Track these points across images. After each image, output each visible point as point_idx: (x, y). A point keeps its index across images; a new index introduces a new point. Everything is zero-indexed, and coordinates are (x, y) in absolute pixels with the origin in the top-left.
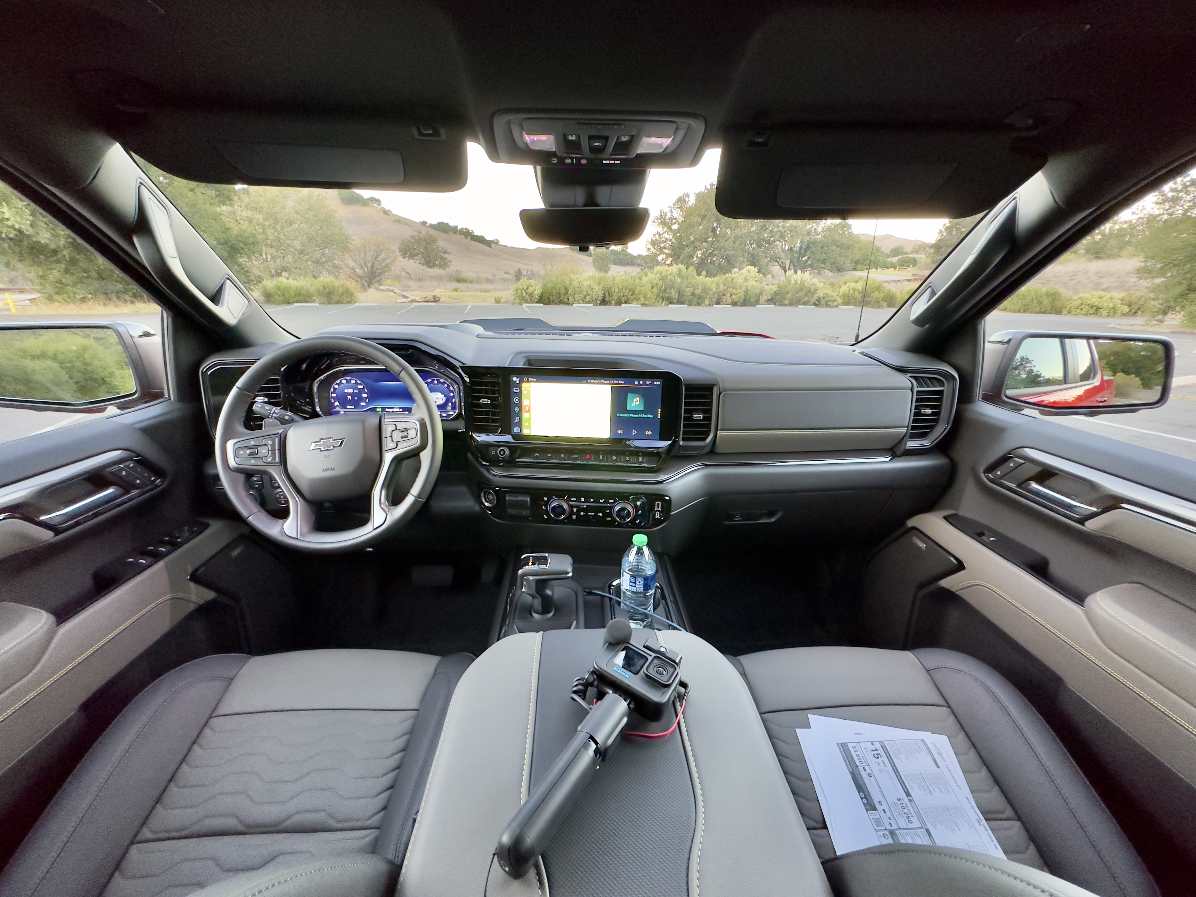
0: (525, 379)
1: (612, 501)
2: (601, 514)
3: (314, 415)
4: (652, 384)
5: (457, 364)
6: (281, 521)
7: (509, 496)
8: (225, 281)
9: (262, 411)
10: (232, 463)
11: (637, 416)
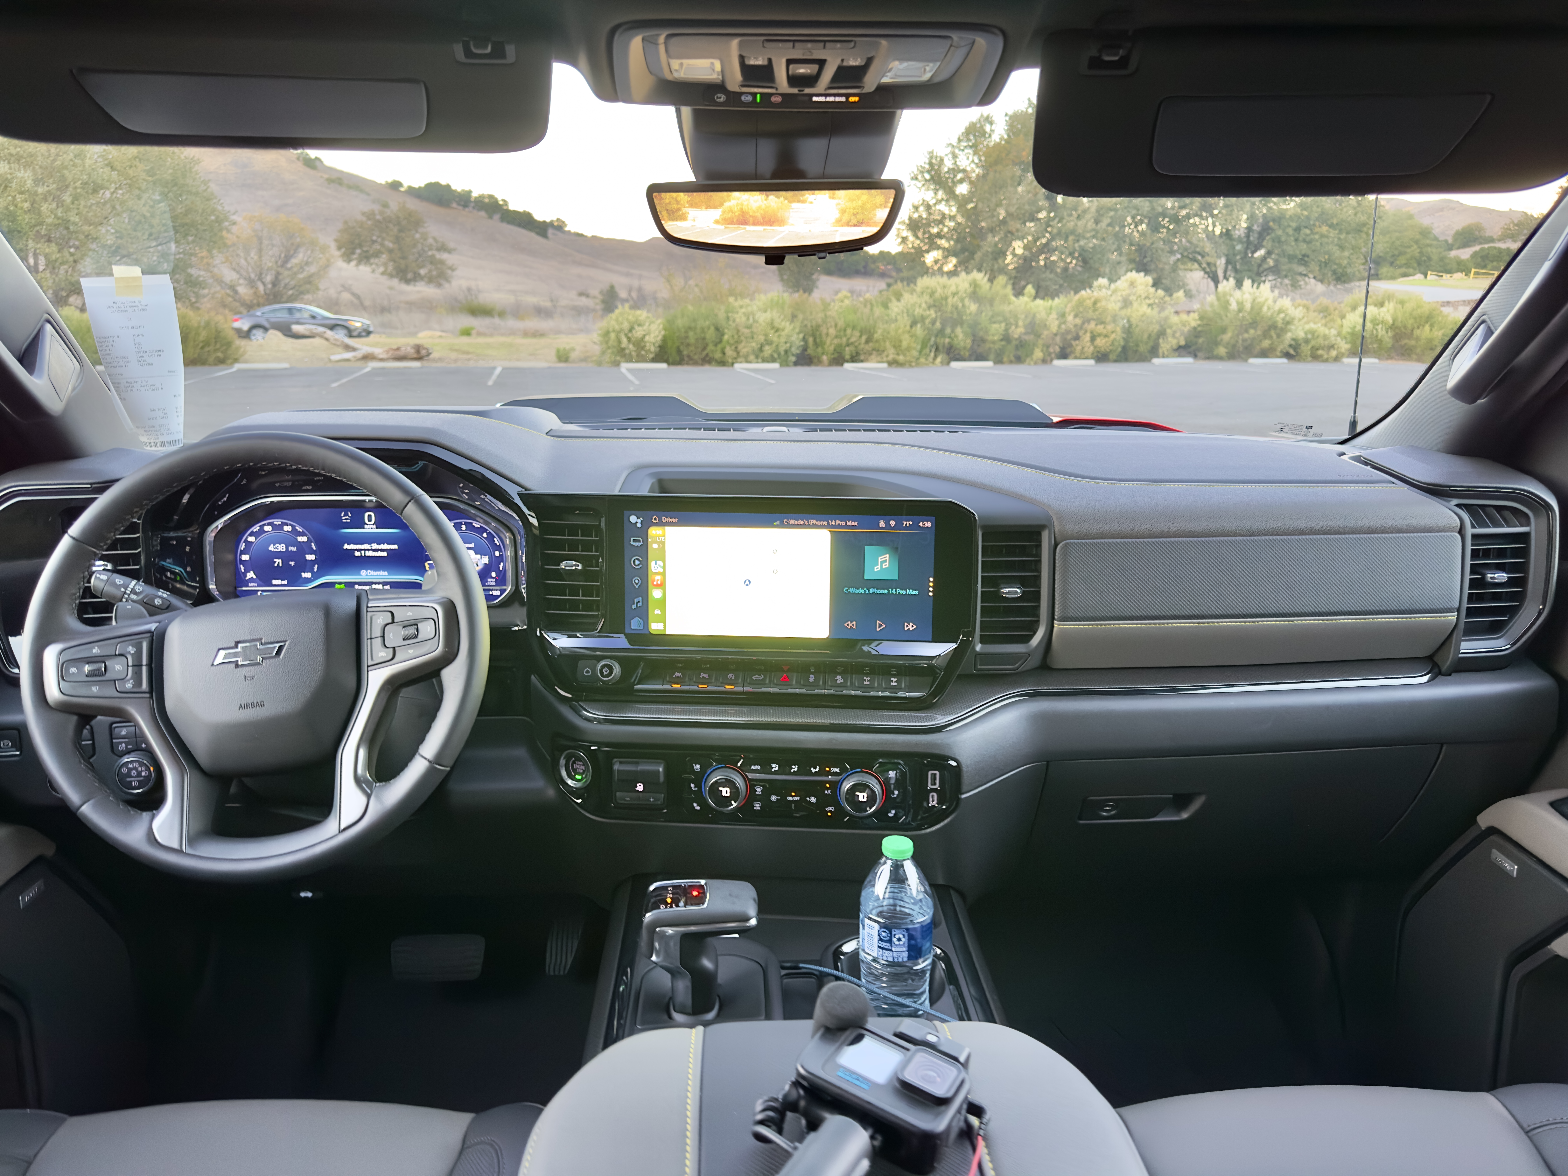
0: (655, 519)
1: (837, 770)
2: (813, 800)
3: (203, 598)
4: (915, 526)
5: (513, 491)
6: (146, 815)
7: (621, 763)
8: (42, 327)
9: (108, 589)
10: (53, 691)
11: (886, 592)
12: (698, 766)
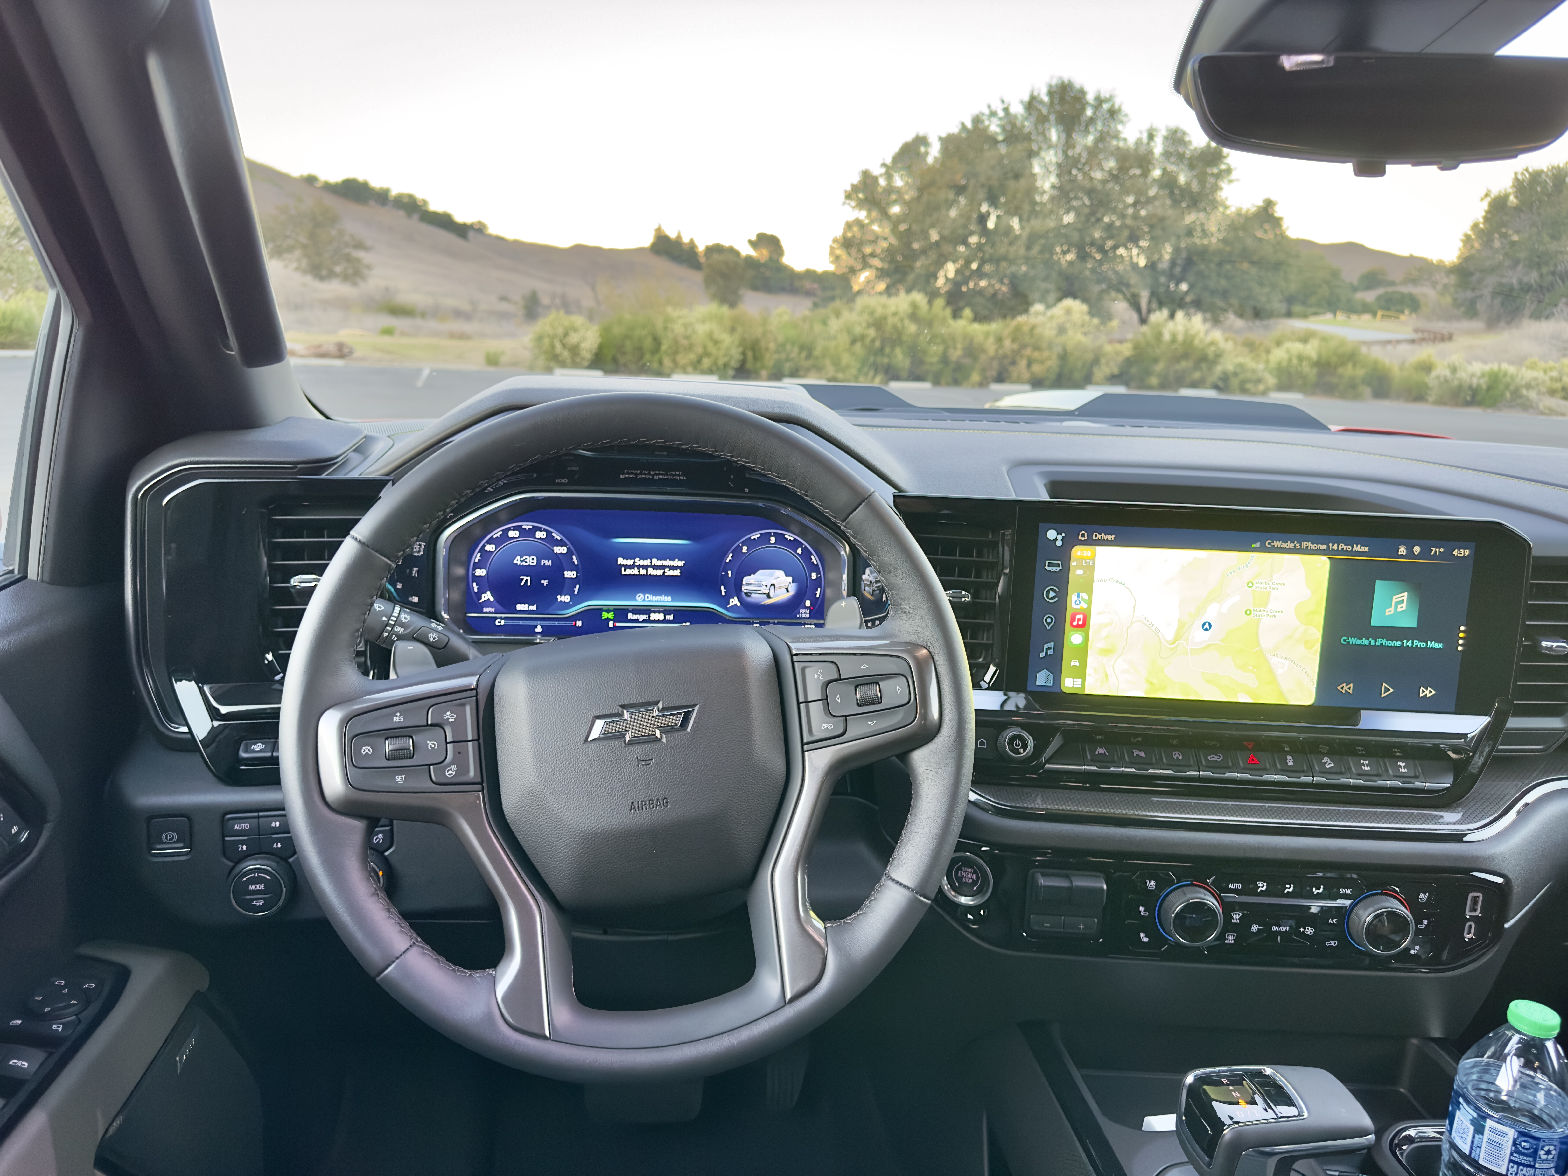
0: (1083, 535)
1: (1352, 892)
4: (1448, 554)
6: (479, 974)
10: (334, 782)
11: (1398, 644)
12: (1153, 883)
